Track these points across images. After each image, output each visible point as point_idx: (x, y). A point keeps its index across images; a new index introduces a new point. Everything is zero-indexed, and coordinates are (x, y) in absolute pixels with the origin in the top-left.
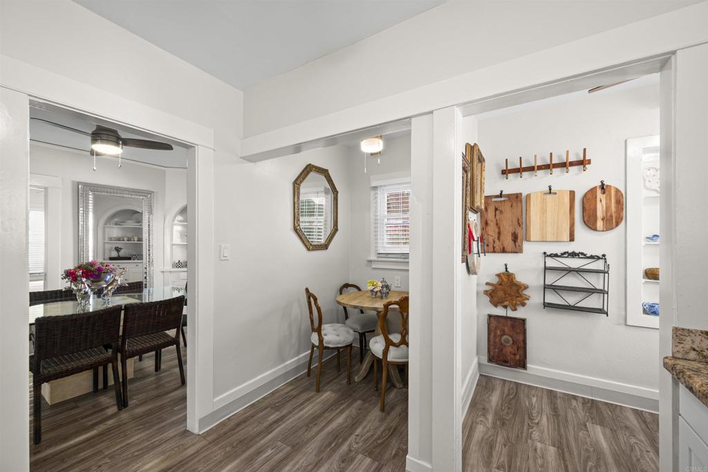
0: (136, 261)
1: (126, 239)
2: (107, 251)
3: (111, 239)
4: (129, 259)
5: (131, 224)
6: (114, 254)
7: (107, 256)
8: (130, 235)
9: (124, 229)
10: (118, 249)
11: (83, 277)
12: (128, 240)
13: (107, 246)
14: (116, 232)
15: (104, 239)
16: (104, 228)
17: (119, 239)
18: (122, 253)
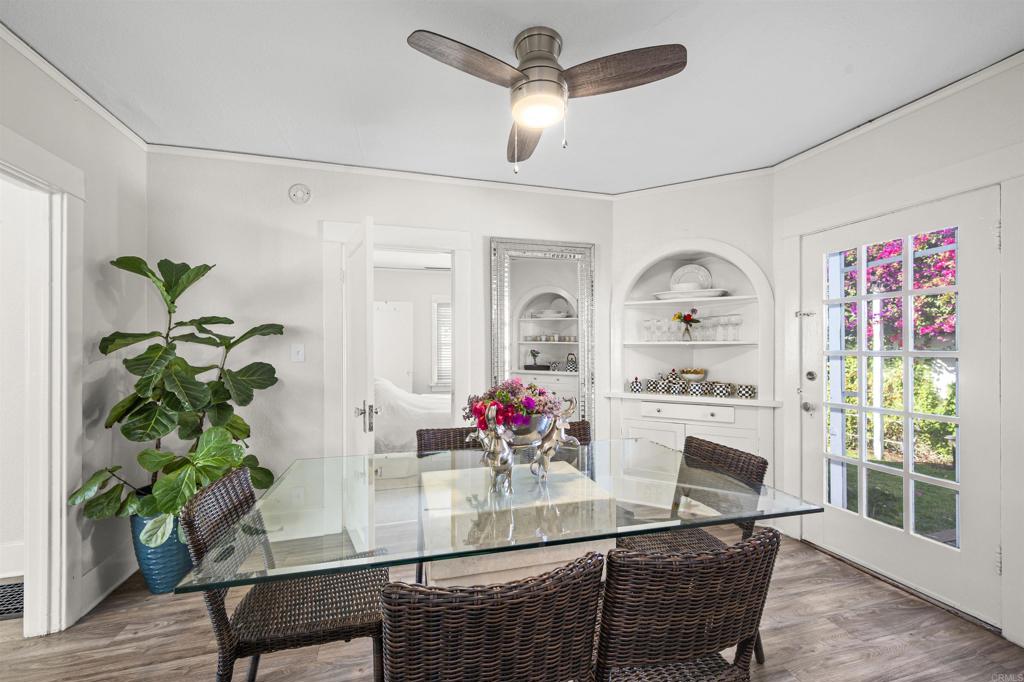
0: (556, 372)
1: (544, 338)
2: (522, 358)
3: (526, 339)
4: (547, 368)
5: (550, 315)
6: (530, 361)
7: (522, 364)
8: (548, 332)
9: (542, 324)
10: (534, 354)
11: (498, 422)
12: (547, 340)
13: (523, 349)
14: (531, 329)
15: (519, 339)
16: (519, 322)
17: (535, 339)
18: (540, 361)
